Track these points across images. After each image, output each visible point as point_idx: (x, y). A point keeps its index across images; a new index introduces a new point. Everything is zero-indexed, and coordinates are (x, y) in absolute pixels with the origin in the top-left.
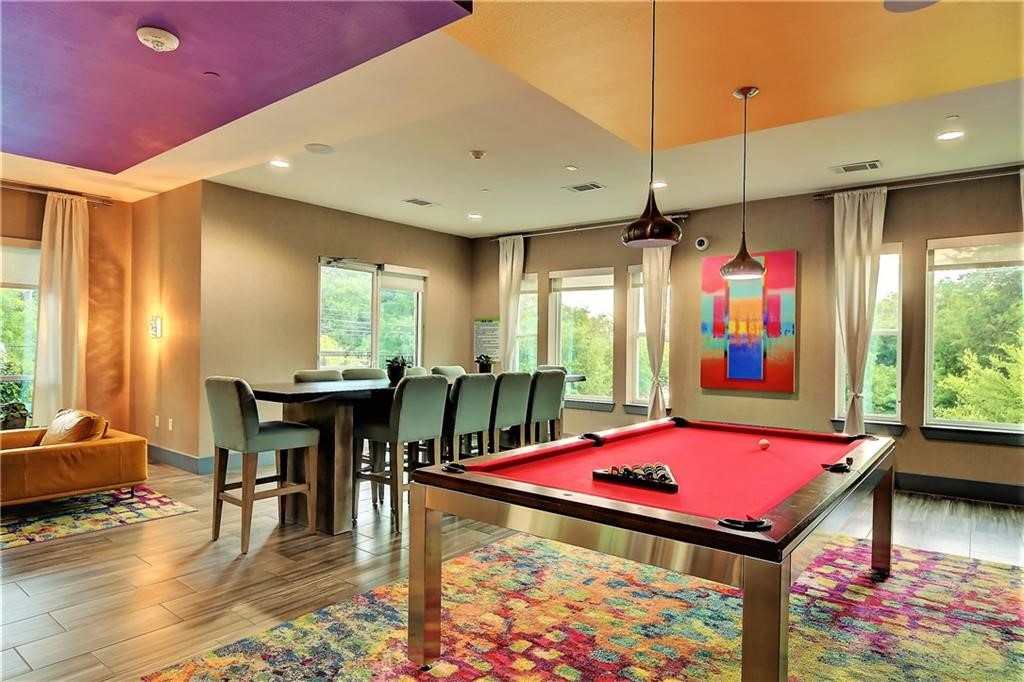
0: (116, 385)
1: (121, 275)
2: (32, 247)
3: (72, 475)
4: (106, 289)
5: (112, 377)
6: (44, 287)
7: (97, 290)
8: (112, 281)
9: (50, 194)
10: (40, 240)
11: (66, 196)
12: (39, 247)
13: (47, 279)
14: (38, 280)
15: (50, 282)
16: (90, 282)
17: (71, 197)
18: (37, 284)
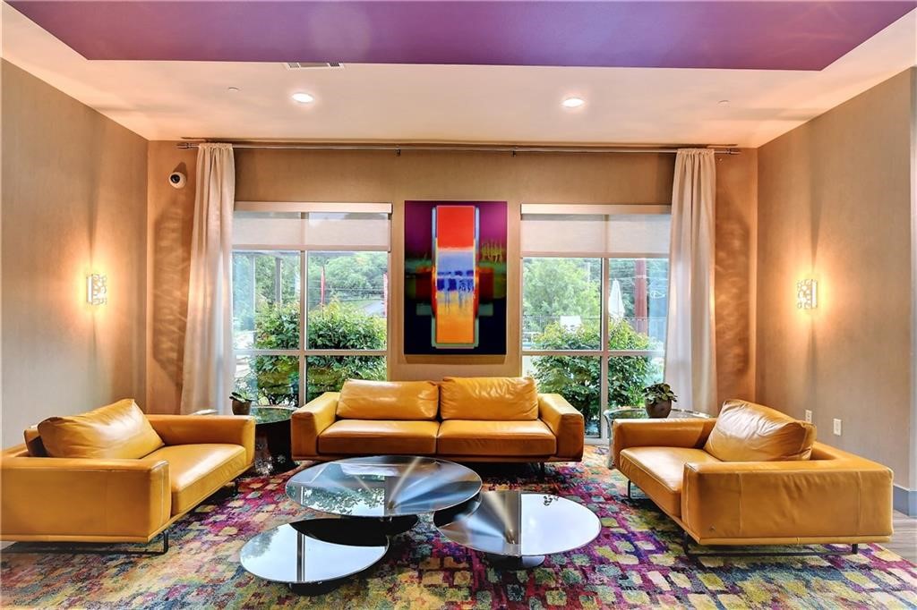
0: (740, 365)
1: (746, 237)
2: (662, 213)
3: (796, 513)
4: (731, 253)
5: (738, 356)
6: (673, 255)
7: (722, 254)
8: (737, 244)
9: (679, 151)
10: (671, 204)
11: (694, 151)
12: (669, 212)
13: (677, 245)
14: (668, 248)
15: (679, 249)
16: (716, 246)
17: (698, 151)
18: (668, 252)
